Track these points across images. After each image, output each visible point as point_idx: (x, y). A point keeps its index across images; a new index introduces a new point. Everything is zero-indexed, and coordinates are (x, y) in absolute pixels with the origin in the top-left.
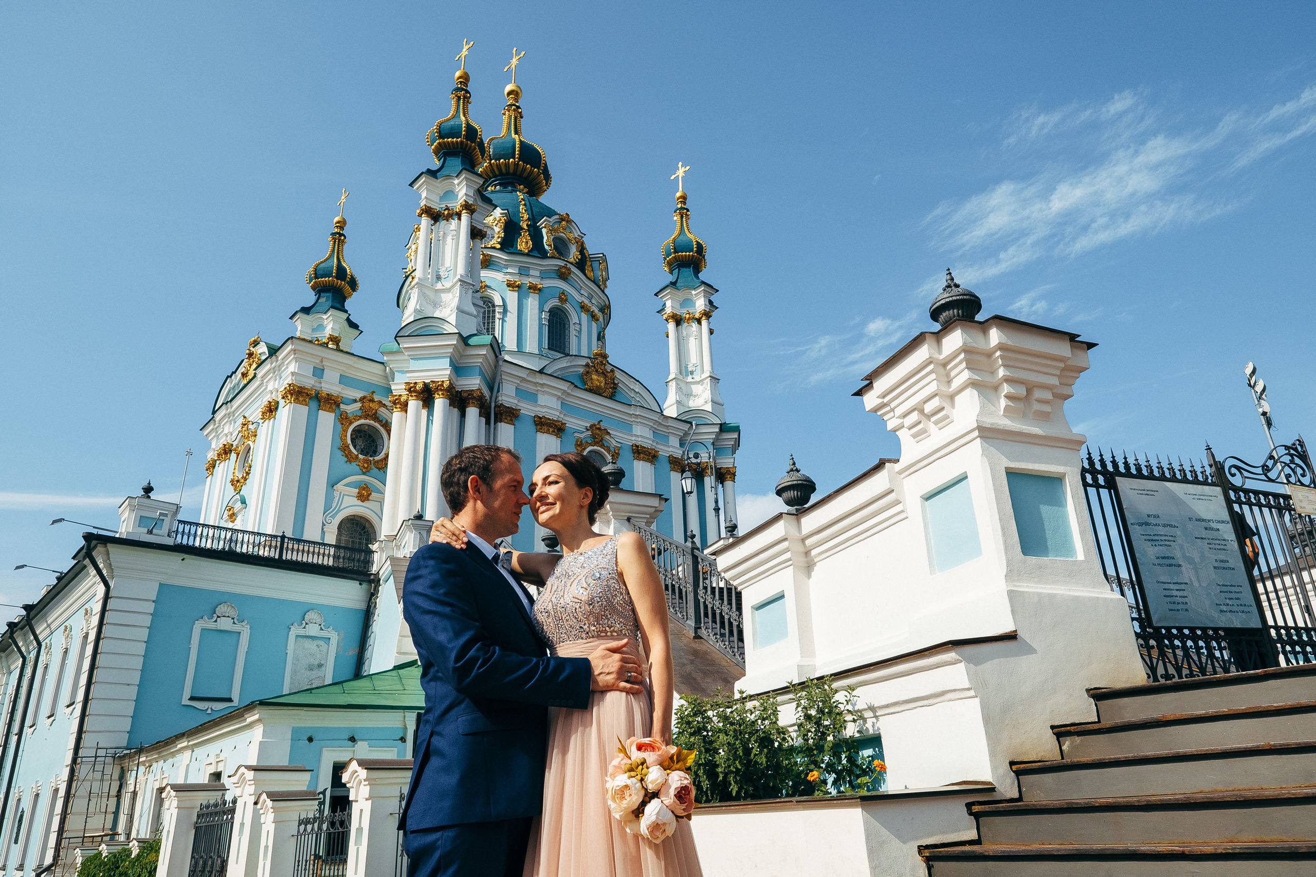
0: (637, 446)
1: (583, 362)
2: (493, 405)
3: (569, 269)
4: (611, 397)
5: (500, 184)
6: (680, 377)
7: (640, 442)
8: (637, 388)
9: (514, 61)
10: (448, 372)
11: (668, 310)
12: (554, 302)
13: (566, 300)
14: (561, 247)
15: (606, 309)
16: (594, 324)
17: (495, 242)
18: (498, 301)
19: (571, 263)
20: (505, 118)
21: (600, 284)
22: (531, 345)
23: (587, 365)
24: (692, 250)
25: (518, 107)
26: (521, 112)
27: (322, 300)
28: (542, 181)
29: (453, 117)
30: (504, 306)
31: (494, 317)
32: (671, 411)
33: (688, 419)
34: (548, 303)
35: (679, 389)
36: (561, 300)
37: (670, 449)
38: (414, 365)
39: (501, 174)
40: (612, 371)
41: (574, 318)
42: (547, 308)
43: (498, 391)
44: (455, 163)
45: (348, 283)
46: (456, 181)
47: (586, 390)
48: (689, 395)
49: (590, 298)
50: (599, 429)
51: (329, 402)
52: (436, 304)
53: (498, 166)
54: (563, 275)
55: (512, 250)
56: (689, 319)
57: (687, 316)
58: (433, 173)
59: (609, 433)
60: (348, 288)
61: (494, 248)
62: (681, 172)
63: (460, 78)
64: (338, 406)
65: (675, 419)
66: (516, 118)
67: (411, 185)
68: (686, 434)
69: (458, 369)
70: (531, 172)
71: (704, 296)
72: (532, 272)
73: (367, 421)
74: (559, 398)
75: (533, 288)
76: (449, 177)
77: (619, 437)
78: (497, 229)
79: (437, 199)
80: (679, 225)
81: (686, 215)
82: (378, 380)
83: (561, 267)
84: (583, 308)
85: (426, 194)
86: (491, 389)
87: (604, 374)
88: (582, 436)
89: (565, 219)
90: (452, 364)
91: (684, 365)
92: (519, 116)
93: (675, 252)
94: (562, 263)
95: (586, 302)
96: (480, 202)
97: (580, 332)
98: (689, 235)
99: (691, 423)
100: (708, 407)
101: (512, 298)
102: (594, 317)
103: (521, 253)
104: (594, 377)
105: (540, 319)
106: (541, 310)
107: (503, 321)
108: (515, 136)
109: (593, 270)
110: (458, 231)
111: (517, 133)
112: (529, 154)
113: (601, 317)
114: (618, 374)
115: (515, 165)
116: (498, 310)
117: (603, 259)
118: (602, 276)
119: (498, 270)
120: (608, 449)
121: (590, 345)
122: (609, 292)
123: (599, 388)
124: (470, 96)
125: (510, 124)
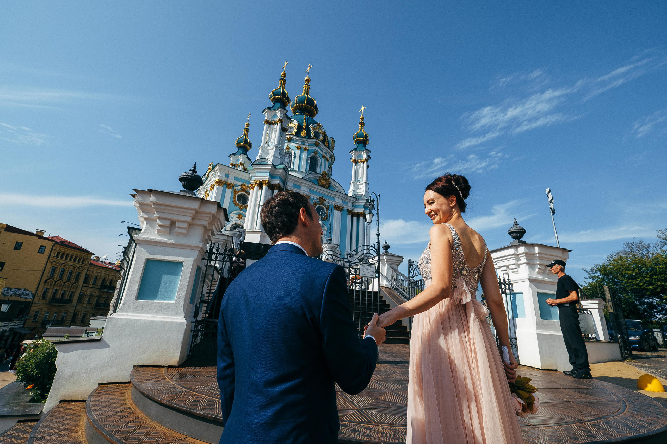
0: (336, 205)
1: (318, 176)
2: (284, 189)
3: (319, 143)
4: (328, 188)
5: (299, 112)
6: (355, 182)
7: (337, 204)
8: (337, 185)
9: (309, 69)
10: (268, 177)
11: (353, 158)
12: (312, 154)
13: (317, 154)
14: (317, 135)
15: (332, 157)
16: (327, 162)
17: (293, 133)
18: (293, 153)
19: (320, 141)
20: (304, 89)
21: (331, 148)
22: (303, 169)
23: (320, 177)
25: (309, 85)
26: (309, 87)
27: (240, 151)
28: (314, 112)
29: (279, 88)
30: (295, 155)
31: (291, 159)
32: (350, 194)
33: (356, 197)
34: (310, 155)
35: (354, 186)
36: (315, 153)
37: (348, 207)
38: (257, 174)
39: (300, 109)
40: (329, 179)
41: (319, 160)
42: (310, 156)
43: (287, 184)
44: (278, 105)
45: (248, 145)
46: (277, 111)
47: (319, 185)
48: (358, 188)
49: (326, 153)
50: (322, 199)
51: (230, 186)
52: (267, 154)
53: (299, 106)
54: (317, 145)
55: (299, 136)
56: (360, 162)
57: (360, 161)
58: (269, 108)
59: (326, 201)
60: (248, 147)
61: (293, 135)
62: (363, 109)
63: (282, 75)
64: (233, 187)
65: (351, 197)
66: (307, 89)
67: (263, 112)
68: (354, 202)
69: (272, 176)
70: (311, 108)
71: (366, 154)
72: (305, 144)
73: (243, 193)
74: (308, 188)
75: (305, 149)
76: (275, 110)
77: (329, 202)
78: (295, 128)
79: (271, 117)
80: (360, 128)
81: (363, 124)
82: (247, 179)
83: (316, 142)
84: (323, 156)
85: (267, 116)
86: (284, 183)
87: (326, 180)
88: (316, 201)
89: (319, 125)
90: (270, 174)
91: (357, 178)
92: (309, 88)
93: (357, 138)
94: (316, 141)
95: (325, 154)
96: (286, 119)
97: (321, 165)
98: (363, 132)
99: (356, 198)
100: (363, 193)
101: (298, 152)
102: (327, 160)
103: (302, 137)
104: (322, 181)
105: (307, 160)
106: (307, 157)
107: (294, 160)
108: (306, 95)
109: (328, 143)
110: (277, 129)
111: (307, 94)
112: (310, 102)
113: (330, 160)
114: (331, 180)
115: (305, 106)
116: (293, 156)
117: (333, 140)
118: (332, 145)
119: (294, 143)
120: (325, 206)
121: (325, 170)
122: (334, 151)
123: (323, 185)
124: (286, 81)
125: (305, 91)
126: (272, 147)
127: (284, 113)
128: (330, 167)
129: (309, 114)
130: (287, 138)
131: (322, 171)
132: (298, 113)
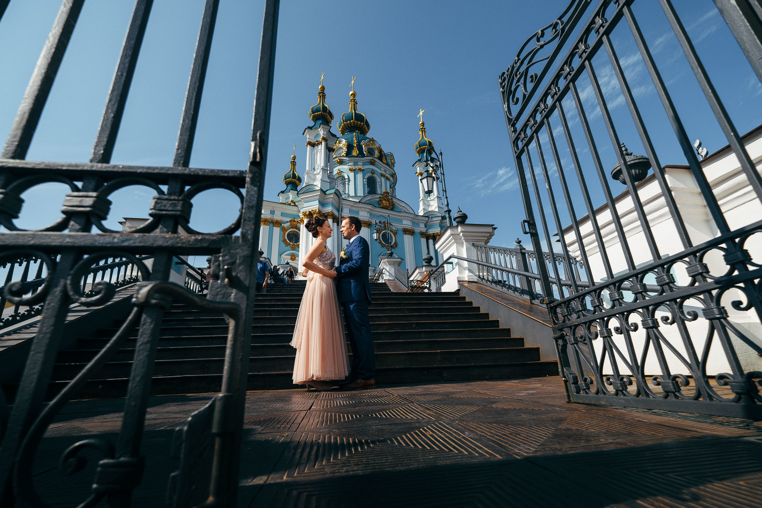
0: (405, 229)
1: (378, 196)
2: (340, 217)
3: (375, 160)
4: (392, 209)
5: (349, 132)
6: (425, 199)
7: (406, 227)
8: (403, 205)
9: (353, 82)
10: (318, 206)
11: (418, 171)
12: (369, 174)
13: (374, 173)
14: (371, 152)
15: (394, 175)
16: (388, 182)
17: (344, 154)
18: (346, 177)
19: (376, 158)
20: (350, 105)
21: (391, 165)
22: (360, 193)
23: (380, 197)
24: (427, 145)
25: (355, 100)
26: (356, 102)
27: (289, 187)
28: (365, 128)
29: (319, 104)
30: (349, 178)
31: (345, 184)
32: (421, 213)
33: (428, 216)
34: (367, 175)
35: (424, 204)
36: (372, 173)
37: (420, 229)
38: (306, 205)
39: (349, 127)
40: (392, 199)
41: (378, 180)
42: (366, 177)
43: (342, 211)
44: (319, 122)
45: (297, 180)
46: (319, 130)
47: (380, 208)
48: (429, 206)
49: (385, 171)
50: (387, 223)
51: (277, 223)
52: (314, 180)
53: (347, 124)
54: (372, 163)
55: (350, 156)
58: (310, 128)
59: (392, 225)
61: (343, 156)
62: (421, 113)
63: (321, 88)
64: (281, 225)
65: (423, 216)
66: (354, 104)
67: (303, 134)
68: (427, 222)
69: (322, 204)
70: (360, 124)
72: (359, 164)
73: (293, 230)
74: (368, 212)
75: (360, 170)
76: (317, 128)
77: (396, 226)
78: (344, 148)
79: (313, 138)
80: (421, 135)
81: (424, 131)
82: (296, 213)
83: (371, 160)
84: (382, 175)
85: (309, 137)
86: (338, 211)
87: (388, 200)
89: (372, 140)
90: (320, 202)
92: (355, 103)
93: (420, 147)
94: (371, 158)
95: (383, 173)
96: (331, 137)
97: (381, 185)
98: (425, 139)
99: (429, 217)
100: (437, 210)
101: (352, 175)
102: (387, 179)
103: (354, 156)
104: (384, 202)
105: (363, 182)
106: (364, 178)
107: (349, 184)
108: (353, 111)
109: (386, 160)
110: (321, 149)
111: (354, 110)
112: (359, 117)
113: (391, 179)
114: (394, 200)
115: (354, 123)
116: (346, 180)
117: (392, 155)
118: (391, 162)
119: (346, 165)
120: (391, 231)
121: (386, 189)
122: (395, 168)
123: (386, 206)
124: (325, 95)
125: (352, 107)
126: (318, 171)
127: (328, 130)
128: (393, 186)
129: (359, 132)
130: (337, 160)
131: (384, 190)
132: (347, 132)
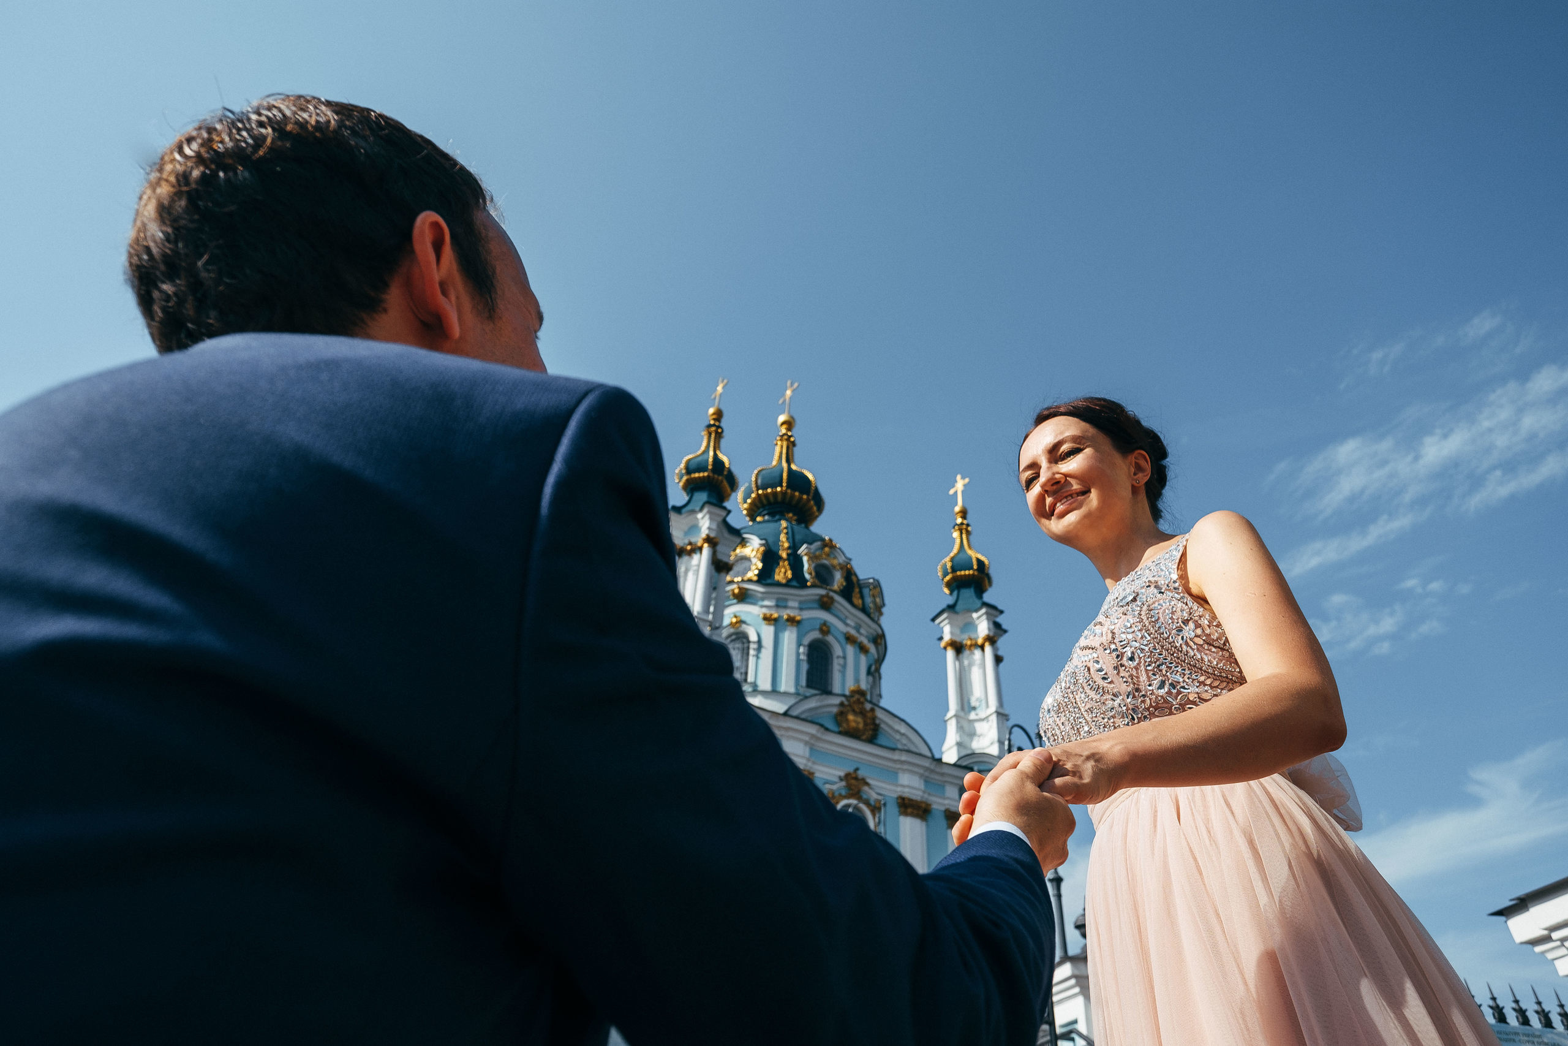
0: (903, 799)
1: (837, 701)
3: (832, 598)
4: (872, 740)
5: (768, 514)
6: (962, 714)
7: (908, 793)
8: (903, 729)
9: (789, 393)
11: (947, 637)
12: (815, 635)
13: (828, 632)
14: (823, 575)
15: (879, 639)
16: (863, 659)
17: (752, 574)
18: (753, 637)
19: (835, 592)
20: (778, 448)
21: (873, 611)
22: (787, 684)
23: (842, 704)
24: (971, 568)
25: (791, 436)
26: (794, 442)
28: (812, 507)
29: (704, 452)
30: (759, 642)
31: (748, 654)
32: (950, 756)
33: (970, 764)
34: (808, 636)
35: (960, 728)
36: (821, 631)
37: (946, 802)
39: (769, 503)
40: (872, 710)
41: (837, 651)
42: (807, 641)
44: (702, 497)
46: (700, 516)
47: (840, 733)
48: (972, 734)
49: (858, 628)
50: (856, 778)
53: (766, 496)
54: (825, 604)
55: (769, 581)
56: (971, 646)
57: (969, 643)
58: (677, 510)
59: (867, 784)
61: (751, 580)
62: (960, 484)
63: (714, 414)
65: (955, 765)
66: (788, 448)
70: (801, 499)
71: (988, 619)
72: (791, 604)
74: (806, 743)
75: (791, 621)
76: (693, 512)
77: (881, 788)
78: (754, 560)
80: (958, 541)
81: (967, 530)
83: (822, 596)
84: (850, 639)
87: (862, 713)
88: (834, 787)
89: (829, 545)
91: (966, 700)
92: (791, 445)
93: (953, 572)
94: (822, 592)
95: (853, 632)
96: (726, 534)
97: (844, 666)
98: (970, 552)
101: (768, 632)
102: (863, 649)
103: (778, 584)
104: (851, 717)
105: (798, 654)
106: (799, 645)
107: (758, 657)
108: (785, 465)
109: (862, 597)
110: (699, 566)
111: (788, 461)
112: (798, 481)
113: (872, 649)
114: (879, 714)
115: (784, 493)
116: (753, 646)
117: (877, 585)
118: (875, 603)
119: (754, 604)
120: (867, 803)
121: (857, 680)
122: (884, 621)
123: (857, 730)
124: (722, 431)
125: (781, 453)
127: (720, 519)
128: (874, 672)
129: (795, 518)
130: (733, 590)
131: (850, 685)
132: (764, 516)
